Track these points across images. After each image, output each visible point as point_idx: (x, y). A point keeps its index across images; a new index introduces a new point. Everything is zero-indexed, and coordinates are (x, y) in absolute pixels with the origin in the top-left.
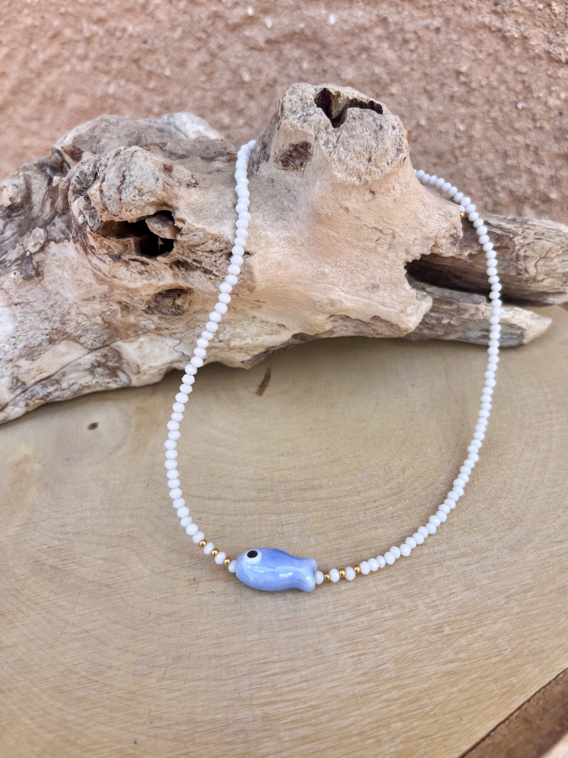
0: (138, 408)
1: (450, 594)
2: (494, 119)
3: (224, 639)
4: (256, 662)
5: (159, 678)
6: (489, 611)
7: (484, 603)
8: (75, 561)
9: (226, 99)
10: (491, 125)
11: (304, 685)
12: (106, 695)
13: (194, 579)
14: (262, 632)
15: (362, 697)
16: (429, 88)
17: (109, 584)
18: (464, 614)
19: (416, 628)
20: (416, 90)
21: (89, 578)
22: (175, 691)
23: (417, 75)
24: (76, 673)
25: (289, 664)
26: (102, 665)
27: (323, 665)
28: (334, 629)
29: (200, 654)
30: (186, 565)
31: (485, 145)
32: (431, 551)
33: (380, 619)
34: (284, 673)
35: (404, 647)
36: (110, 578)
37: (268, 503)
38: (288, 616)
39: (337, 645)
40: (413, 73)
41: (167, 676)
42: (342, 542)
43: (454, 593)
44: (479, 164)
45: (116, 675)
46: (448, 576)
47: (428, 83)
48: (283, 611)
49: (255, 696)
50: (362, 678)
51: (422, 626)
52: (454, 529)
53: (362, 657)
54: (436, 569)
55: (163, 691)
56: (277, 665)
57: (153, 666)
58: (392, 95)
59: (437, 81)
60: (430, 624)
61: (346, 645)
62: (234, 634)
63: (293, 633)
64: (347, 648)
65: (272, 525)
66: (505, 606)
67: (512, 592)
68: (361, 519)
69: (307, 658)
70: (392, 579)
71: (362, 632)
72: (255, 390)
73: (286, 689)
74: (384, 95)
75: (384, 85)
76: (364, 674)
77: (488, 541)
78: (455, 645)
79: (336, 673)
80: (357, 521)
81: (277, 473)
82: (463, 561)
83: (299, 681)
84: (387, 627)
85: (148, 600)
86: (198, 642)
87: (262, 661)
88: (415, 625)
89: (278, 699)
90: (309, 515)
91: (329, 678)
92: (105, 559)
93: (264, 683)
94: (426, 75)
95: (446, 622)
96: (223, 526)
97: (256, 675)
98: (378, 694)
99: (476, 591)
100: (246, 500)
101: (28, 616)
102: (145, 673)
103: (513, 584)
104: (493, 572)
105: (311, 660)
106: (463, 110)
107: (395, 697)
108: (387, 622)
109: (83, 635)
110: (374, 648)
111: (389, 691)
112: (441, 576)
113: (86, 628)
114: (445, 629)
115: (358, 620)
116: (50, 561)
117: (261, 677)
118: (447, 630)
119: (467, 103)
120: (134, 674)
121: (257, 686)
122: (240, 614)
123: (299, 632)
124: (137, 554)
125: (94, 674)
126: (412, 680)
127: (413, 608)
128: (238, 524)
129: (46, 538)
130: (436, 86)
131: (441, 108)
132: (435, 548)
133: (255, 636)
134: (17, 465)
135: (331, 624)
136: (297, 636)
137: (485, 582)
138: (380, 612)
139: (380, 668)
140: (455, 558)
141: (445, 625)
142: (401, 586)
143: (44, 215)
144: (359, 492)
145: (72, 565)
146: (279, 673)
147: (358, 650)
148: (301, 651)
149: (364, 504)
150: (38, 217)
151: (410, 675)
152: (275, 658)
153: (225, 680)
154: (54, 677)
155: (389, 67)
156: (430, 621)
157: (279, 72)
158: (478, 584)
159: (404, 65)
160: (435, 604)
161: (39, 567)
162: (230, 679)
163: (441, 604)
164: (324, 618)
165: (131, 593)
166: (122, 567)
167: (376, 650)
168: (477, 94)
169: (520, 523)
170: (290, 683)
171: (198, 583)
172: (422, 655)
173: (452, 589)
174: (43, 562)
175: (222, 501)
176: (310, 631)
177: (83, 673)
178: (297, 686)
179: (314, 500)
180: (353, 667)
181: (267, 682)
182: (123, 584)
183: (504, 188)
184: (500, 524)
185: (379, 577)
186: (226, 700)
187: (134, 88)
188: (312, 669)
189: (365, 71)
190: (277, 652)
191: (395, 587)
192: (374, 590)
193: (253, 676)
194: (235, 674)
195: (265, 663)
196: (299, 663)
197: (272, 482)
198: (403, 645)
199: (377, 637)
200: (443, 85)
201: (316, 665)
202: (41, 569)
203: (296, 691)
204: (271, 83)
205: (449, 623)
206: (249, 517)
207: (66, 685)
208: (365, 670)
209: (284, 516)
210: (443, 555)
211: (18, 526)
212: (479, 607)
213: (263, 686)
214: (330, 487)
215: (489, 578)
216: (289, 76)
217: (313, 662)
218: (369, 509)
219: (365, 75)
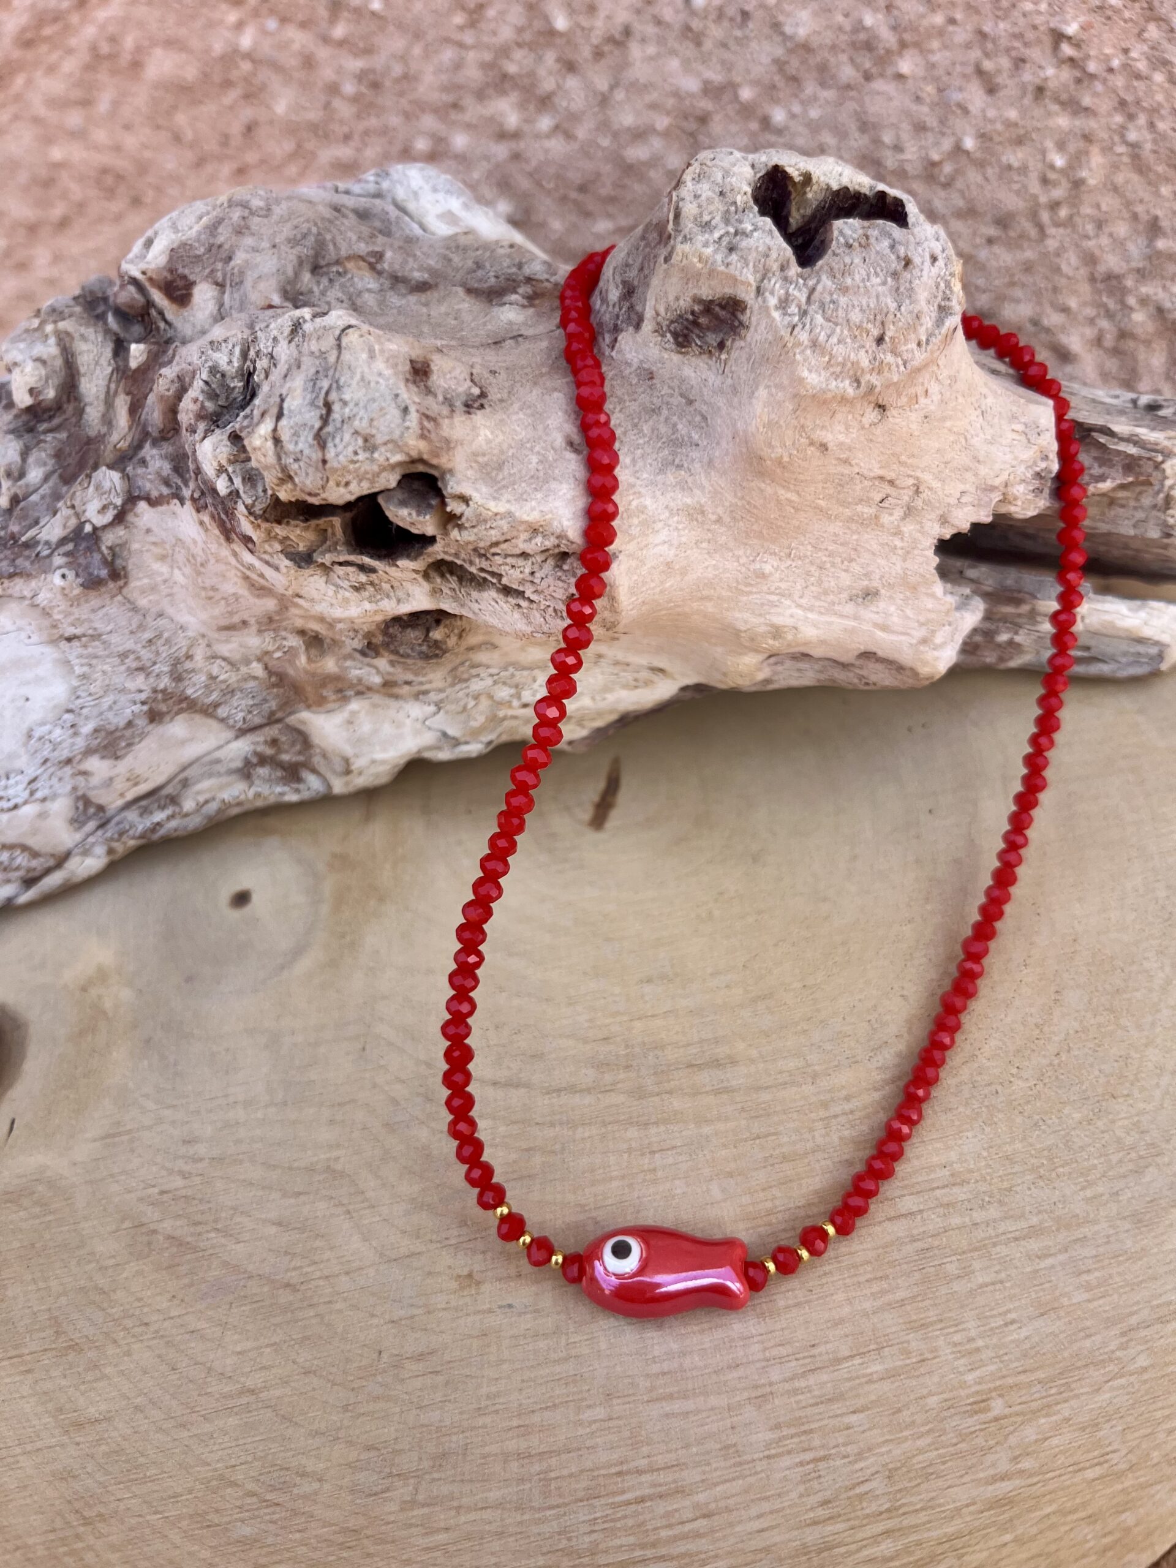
0: (335, 856)
1: (1006, 1325)
2: (1134, 146)
3: (536, 1418)
4: (603, 1472)
5: (405, 1502)
6: (1086, 1365)
7: (1075, 1347)
8: (219, 1226)
9: (512, 68)
10: (1126, 159)
11: (702, 1523)
12: (298, 1536)
13: (470, 1276)
14: (615, 1402)
15: (820, 1552)
16: (988, 65)
17: (292, 1282)
18: (1032, 1371)
19: (933, 1401)
20: (958, 68)
21: (250, 1268)
22: (438, 1531)
23: (961, 35)
24: (234, 1484)
25: (670, 1479)
26: (287, 1469)
27: (740, 1482)
28: (761, 1400)
29: (487, 1449)
30: (453, 1242)
31: (1107, 203)
32: (967, 1219)
33: (858, 1377)
34: (661, 1497)
35: (907, 1445)
36: (295, 1269)
37: (621, 1098)
38: (666, 1367)
39: (770, 1436)
40: (951, 28)
41: (421, 1497)
42: (779, 1194)
43: (1012, 1322)
44: (1091, 244)
45: (316, 1493)
46: (1001, 1282)
47: (987, 55)
48: (656, 1353)
49: (602, 1546)
50: (821, 1513)
51: (945, 1396)
52: (1017, 1168)
53: (822, 1465)
54: (977, 1265)
55: (414, 1530)
56: (645, 1478)
57: (390, 1475)
58: (900, 77)
59: (1008, 50)
60: (963, 1393)
61: (784, 1438)
62: (555, 1405)
63: (676, 1406)
64: (791, 1443)
65: (630, 1151)
66: (1118, 1354)
67: (1133, 1320)
68: (820, 1140)
69: (709, 1464)
70: (885, 1285)
71: (822, 1408)
72: (586, 814)
73: (664, 1533)
74: (882, 75)
75: (882, 52)
76: (825, 1503)
77: (1088, 1200)
78: (1013, 1440)
79: (767, 1498)
80: (809, 1145)
81: (638, 1024)
82: (1034, 1245)
83: (690, 1516)
84: (873, 1398)
85: (375, 1321)
86: (481, 1421)
87: (613, 1470)
88: (930, 1394)
89: (649, 1553)
90: (706, 1130)
91: (754, 1511)
92: (280, 1224)
93: (619, 1519)
94: (982, 35)
95: (995, 1389)
96: (528, 1150)
97: (603, 1501)
98: (853, 1547)
99: (1059, 1318)
100: (572, 1089)
101: (128, 1354)
102: (375, 1489)
103: (1138, 1303)
104: (1097, 1274)
105: (716, 1470)
106: (1063, 121)
107: (887, 1553)
108: (873, 1386)
109: (244, 1400)
110: (845, 1445)
111: (875, 1539)
112: (987, 1280)
113: (249, 1383)
114: (993, 1404)
115: (812, 1380)
116: (167, 1226)
117: (615, 1506)
118: (998, 1406)
119: (1073, 106)
120: (352, 1492)
121: (606, 1526)
122: (566, 1359)
123: (690, 1405)
124: (348, 1212)
125: (273, 1489)
126: (923, 1517)
127: (929, 1356)
128: (558, 1147)
129: (154, 1169)
130: (1005, 62)
131: (1013, 114)
132: (975, 1214)
133: (600, 1412)
134: (84, 989)
135: (756, 1387)
136: (686, 1414)
137: (1079, 1297)
138: (857, 1361)
139: (858, 1490)
140: (1016, 1239)
141: (994, 1394)
142: (902, 1303)
143: (115, 437)
144: (815, 1076)
145: (213, 1235)
146: (651, 1498)
147: (810, 1449)
148: (694, 1450)
149: (825, 1105)
150: (101, 438)
151: (918, 1507)
152: (643, 1463)
153: (540, 1509)
154: (190, 1492)
155: (896, 12)
156: (963, 1385)
157: (638, 12)
158: (1065, 1301)
159: (933, 10)
160: (973, 1345)
161: (145, 1239)
162: (551, 1508)
163: (987, 1347)
164: (741, 1372)
165: (338, 1306)
166: (318, 1243)
167: (849, 1449)
168: (1099, 87)
169: (1158, 1160)
170: (673, 1521)
171: (478, 1283)
172: (944, 1463)
173: (1009, 1311)
174: (152, 1227)
175: (523, 1091)
176: (713, 1401)
177: (250, 1486)
178: (688, 1527)
179: (717, 1092)
180: (801, 1488)
181: (625, 1517)
182: (321, 1282)
183: (1144, 301)
184: (1114, 1158)
185: (855, 1279)
186: (543, 1554)
187: (299, 39)
188: (718, 1489)
189: (840, 18)
190: (645, 1450)
191: (889, 1304)
192: (847, 1310)
193: (595, 1502)
194: (560, 1496)
195: (619, 1474)
196: (691, 1476)
197: (627, 1047)
198: (906, 1439)
199: (853, 1419)
200: (1020, 62)
201: (726, 1481)
202: (149, 1243)
203: (684, 1537)
204: (617, 36)
205: (1001, 1392)
206: (580, 1130)
207: (217, 1511)
208: (828, 1494)
209: (653, 1130)
210: (992, 1233)
211: (95, 1140)
212: (1066, 1354)
213: (618, 1525)
214: (752, 1061)
215: (1088, 1287)
216: (658, 22)
217: (719, 1473)
218: (836, 1116)
219: (840, 29)
